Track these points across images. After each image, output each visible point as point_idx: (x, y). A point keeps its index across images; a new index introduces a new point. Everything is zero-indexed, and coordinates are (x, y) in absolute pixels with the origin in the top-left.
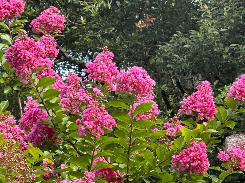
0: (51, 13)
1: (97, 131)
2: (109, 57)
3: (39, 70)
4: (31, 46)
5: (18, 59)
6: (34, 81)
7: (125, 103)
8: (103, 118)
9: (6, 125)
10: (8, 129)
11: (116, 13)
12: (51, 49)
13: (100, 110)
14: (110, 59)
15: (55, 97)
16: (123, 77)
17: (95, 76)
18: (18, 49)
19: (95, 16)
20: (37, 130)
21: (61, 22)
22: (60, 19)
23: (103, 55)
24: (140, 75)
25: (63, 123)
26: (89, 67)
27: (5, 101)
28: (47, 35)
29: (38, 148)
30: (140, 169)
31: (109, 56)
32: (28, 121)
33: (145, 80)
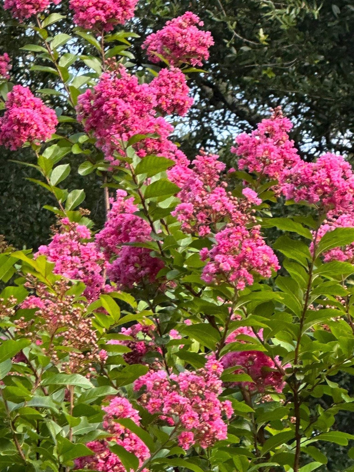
0: (185, 25)
1: (239, 276)
2: (283, 128)
3: (144, 140)
4: (131, 92)
5: (102, 114)
6: (131, 161)
7: (302, 224)
8: (255, 252)
9: (70, 241)
10: (75, 249)
11: (329, 27)
12: (178, 96)
13: (249, 235)
14: (284, 133)
15: (170, 197)
16: (303, 172)
17: (251, 163)
18: (103, 95)
19: (288, 30)
20: (128, 258)
21: (204, 45)
22: (202, 38)
23: (271, 122)
24: (337, 172)
25: (180, 250)
26: (242, 144)
27: (77, 190)
28: (172, 68)
29: (129, 294)
30: (320, 358)
31: (283, 126)
32: (113, 238)
33: (345, 183)
